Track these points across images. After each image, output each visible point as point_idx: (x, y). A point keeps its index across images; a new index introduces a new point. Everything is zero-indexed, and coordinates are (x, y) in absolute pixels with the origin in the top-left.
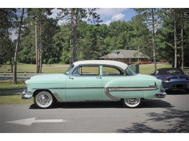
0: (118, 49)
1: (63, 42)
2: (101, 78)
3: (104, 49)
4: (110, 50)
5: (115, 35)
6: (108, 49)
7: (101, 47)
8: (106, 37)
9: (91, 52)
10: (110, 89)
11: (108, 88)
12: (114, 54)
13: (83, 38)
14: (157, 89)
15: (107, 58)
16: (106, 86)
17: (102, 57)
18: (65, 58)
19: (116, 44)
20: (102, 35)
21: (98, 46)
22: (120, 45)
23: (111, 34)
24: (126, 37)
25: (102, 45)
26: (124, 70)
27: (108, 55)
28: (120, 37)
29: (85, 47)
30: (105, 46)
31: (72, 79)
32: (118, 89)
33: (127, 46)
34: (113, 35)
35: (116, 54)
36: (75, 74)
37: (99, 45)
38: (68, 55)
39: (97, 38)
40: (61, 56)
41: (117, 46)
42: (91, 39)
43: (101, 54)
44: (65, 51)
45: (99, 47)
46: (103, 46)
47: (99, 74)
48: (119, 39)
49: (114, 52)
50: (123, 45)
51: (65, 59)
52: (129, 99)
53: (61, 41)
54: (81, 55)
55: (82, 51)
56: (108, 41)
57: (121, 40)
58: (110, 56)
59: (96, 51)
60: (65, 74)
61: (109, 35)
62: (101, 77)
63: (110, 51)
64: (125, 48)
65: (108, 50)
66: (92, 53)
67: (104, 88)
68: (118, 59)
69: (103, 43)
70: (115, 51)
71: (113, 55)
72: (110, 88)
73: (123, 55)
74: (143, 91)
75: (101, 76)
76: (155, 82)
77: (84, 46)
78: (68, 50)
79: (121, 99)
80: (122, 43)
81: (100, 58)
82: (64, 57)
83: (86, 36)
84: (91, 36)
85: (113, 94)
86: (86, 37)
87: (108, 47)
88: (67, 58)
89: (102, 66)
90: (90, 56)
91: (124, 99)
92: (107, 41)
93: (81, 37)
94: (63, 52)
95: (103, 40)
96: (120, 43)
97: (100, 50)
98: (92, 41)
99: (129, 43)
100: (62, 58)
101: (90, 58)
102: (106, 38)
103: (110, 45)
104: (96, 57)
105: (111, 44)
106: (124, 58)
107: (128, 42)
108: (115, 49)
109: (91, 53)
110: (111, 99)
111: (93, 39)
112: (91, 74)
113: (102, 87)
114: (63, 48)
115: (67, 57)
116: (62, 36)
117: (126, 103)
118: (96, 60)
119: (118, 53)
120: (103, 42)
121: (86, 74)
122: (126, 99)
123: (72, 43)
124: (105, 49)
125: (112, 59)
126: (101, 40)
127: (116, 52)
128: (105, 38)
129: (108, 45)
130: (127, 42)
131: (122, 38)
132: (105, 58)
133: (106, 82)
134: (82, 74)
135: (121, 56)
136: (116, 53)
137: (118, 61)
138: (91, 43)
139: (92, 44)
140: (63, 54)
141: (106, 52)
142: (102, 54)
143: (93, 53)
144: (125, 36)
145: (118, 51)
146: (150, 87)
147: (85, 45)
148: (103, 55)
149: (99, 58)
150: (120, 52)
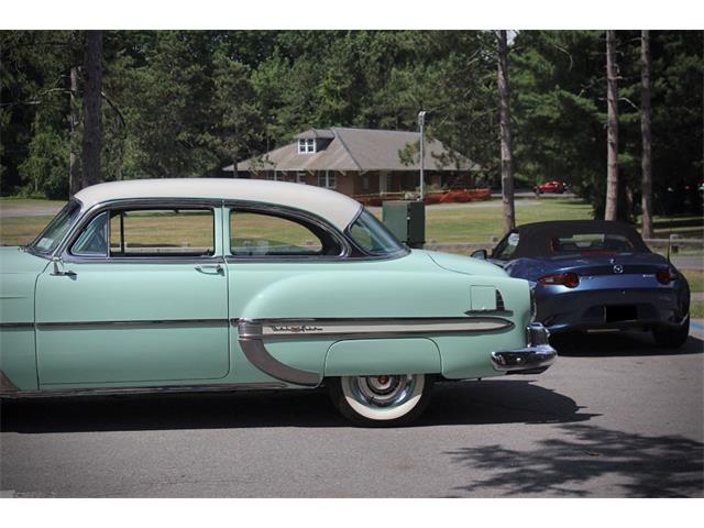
0: (323, 125)
1: (34, 83)
2: (220, 271)
3: (253, 121)
4: (281, 129)
5: (309, 49)
6: (272, 122)
7: (234, 114)
8: (262, 59)
9: (184, 136)
10: (267, 330)
11: (258, 323)
12: (303, 149)
13: (140, 61)
14: (510, 325)
15: (268, 167)
16: (248, 315)
17: (243, 166)
18: (48, 167)
19: (311, 98)
20: (242, 49)
21: (222, 104)
22: (333, 104)
23: (290, 44)
24: (362, 61)
25: (239, 104)
26: (342, 230)
27: (274, 155)
28: (335, 60)
29: (151, 111)
30: (253, 109)
31: (72, 275)
32: (310, 330)
33: (367, 111)
34: (301, 52)
35: (310, 149)
36: (87, 248)
37: (226, 99)
38: (59, 150)
39: (216, 67)
40: (26, 155)
41: (321, 110)
42: (184, 67)
43: (235, 149)
44: (45, 131)
45: (223, 111)
46: (244, 106)
47: (213, 253)
48: (329, 73)
49: (303, 141)
50: (348, 104)
51: (49, 174)
52: (367, 378)
53: (22, 77)
54: (132, 152)
55: (136, 134)
56: (271, 84)
57: (338, 78)
58: (281, 158)
59: (212, 132)
60: (34, 249)
61: (277, 48)
62: (222, 266)
63: (282, 135)
64: (361, 118)
65: (275, 127)
66: (187, 145)
67: (236, 321)
68: (323, 173)
69: (243, 92)
70: (310, 133)
71: (299, 152)
72: (272, 322)
73: (347, 153)
74: (435, 339)
75: (221, 259)
76: (498, 292)
77: (145, 103)
78: (61, 126)
79: (324, 378)
80: (343, 95)
81: (231, 168)
82: (40, 160)
83: (159, 51)
84: (182, 54)
85: (281, 352)
86: (159, 57)
87: (272, 111)
88: (54, 168)
89: (226, 210)
90: (180, 158)
91: (340, 377)
92: (268, 80)
93: (129, 59)
94: (33, 134)
95: (244, 78)
96: (331, 93)
97: (231, 130)
98: (191, 82)
99: (381, 93)
100: (33, 165)
101: (181, 170)
102: (261, 66)
103: (283, 105)
104: (211, 166)
105: (286, 97)
106: (356, 168)
107: (376, 90)
108: (306, 122)
109: (183, 142)
110: (272, 380)
111: (196, 68)
112: (183, 250)
113: (227, 321)
114: (38, 117)
115: (55, 163)
116: (24, 50)
117: (348, 398)
118: (208, 177)
119: (324, 144)
120: (245, 84)
121: (155, 250)
122: (350, 377)
123: (81, 86)
124: (259, 122)
125: (290, 176)
126: (237, 74)
127: (310, 141)
128: (254, 66)
129: (273, 102)
130: (371, 86)
131: (346, 66)
132: (258, 168)
133: (250, 292)
134: (127, 250)
135: (339, 158)
136: (314, 145)
137: (322, 185)
138: (184, 89)
139: (187, 97)
140: (35, 144)
141: (261, 138)
142: (242, 150)
143: (197, 144)
144: (357, 57)
145: (324, 133)
146: (474, 316)
147: (152, 102)
148: (244, 155)
149: (225, 169)
150: (331, 140)
